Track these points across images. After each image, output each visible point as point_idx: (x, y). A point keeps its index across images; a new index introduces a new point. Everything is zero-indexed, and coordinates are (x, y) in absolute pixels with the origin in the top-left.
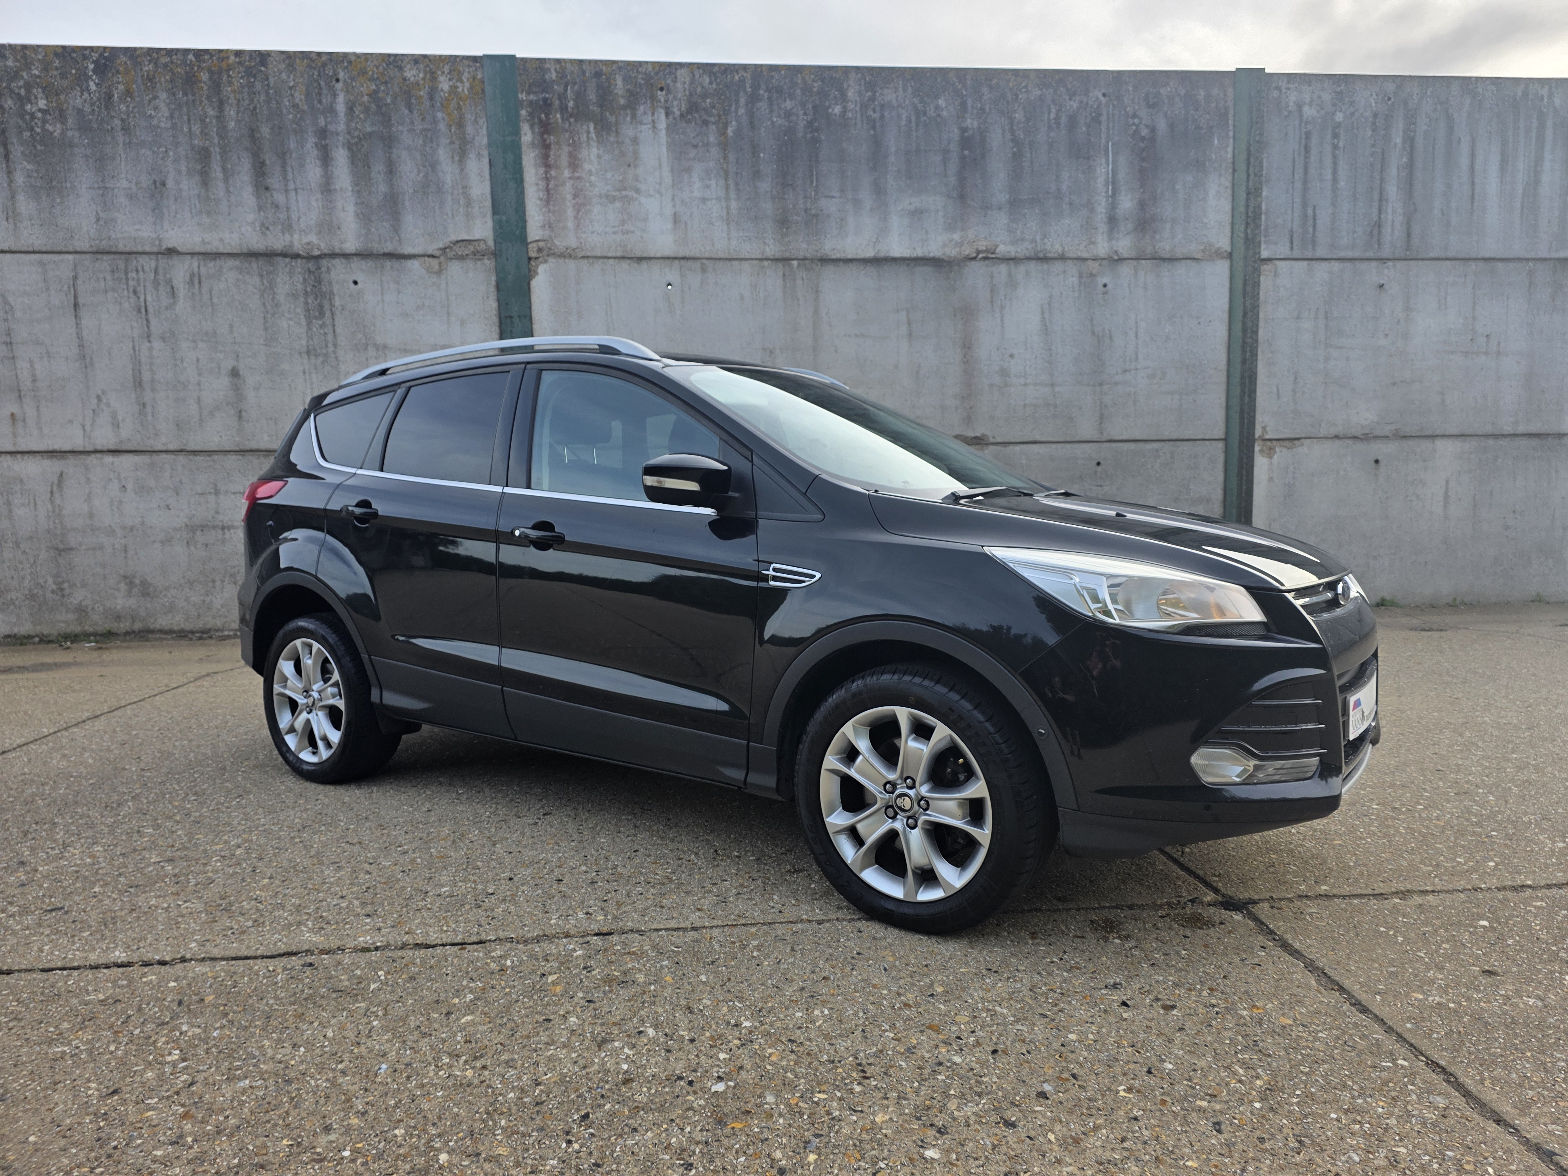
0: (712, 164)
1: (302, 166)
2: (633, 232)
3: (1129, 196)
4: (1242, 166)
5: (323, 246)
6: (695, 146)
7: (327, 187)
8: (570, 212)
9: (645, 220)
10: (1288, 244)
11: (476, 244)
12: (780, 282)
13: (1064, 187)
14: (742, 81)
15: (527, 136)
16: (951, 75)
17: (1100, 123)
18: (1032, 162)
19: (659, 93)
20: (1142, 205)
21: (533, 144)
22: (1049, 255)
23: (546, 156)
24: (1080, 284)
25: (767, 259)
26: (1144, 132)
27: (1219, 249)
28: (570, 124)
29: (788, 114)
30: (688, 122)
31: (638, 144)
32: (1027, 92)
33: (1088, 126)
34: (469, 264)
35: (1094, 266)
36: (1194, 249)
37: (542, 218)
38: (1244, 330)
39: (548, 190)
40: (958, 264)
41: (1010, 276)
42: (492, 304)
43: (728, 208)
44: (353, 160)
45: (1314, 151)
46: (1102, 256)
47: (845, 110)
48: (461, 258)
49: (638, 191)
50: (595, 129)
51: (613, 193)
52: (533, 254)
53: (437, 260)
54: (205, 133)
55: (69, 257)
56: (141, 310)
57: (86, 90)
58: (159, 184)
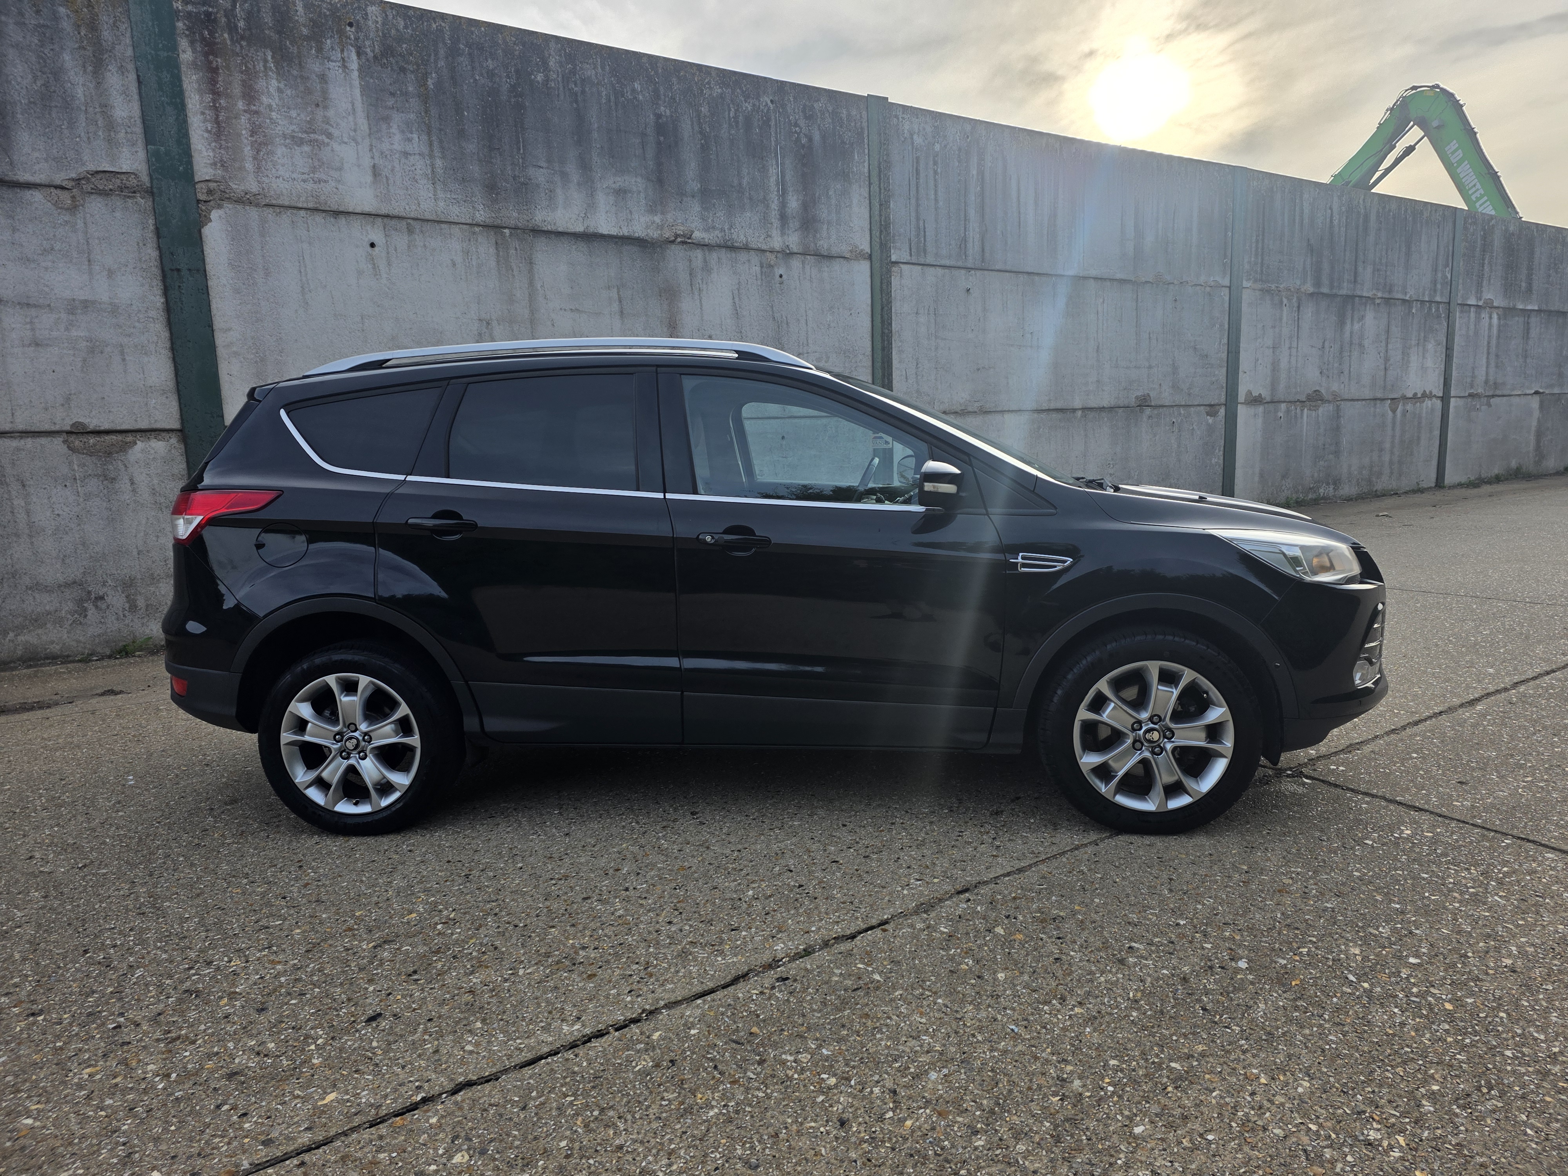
0: (412, 116)
2: (325, 181)
3: (795, 197)
4: (875, 180)
6: (393, 94)
8: (248, 151)
9: (340, 169)
10: (908, 251)
12: (492, 250)
13: (744, 182)
14: (440, 30)
15: (186, 54)
16: (644, 60)
17: (770, 126)
18: (717, 156)
19: (348, 28)
20: (805, 207)
21: (194, 65)
22: (735, 244)
23: (213, 82)
24: (762, 272)
25: (478, 225)
26: (804, 141)
27: (862, 250)
28: (241, 47)
29: (491, 74)
30: (383, 66)
31: (326, 83)
32: (710, 88)
33: (761, 128)
34: (116, 201)
35: (771, 257)
36: (844, 249)
37: (211, 154)
38: (883, 322)
39: (217, 122)
40: (661, 247)
41: (705, 261)
42: (151, 253)
43: (433, 166)
45: (922, 175)
46: (778, 249)
47: (547, 80)
48: (105, 193)
49: (330, 136)
50: (273, 57)
51: (300, 135)
52: (202, 197)
53: (69, 193)
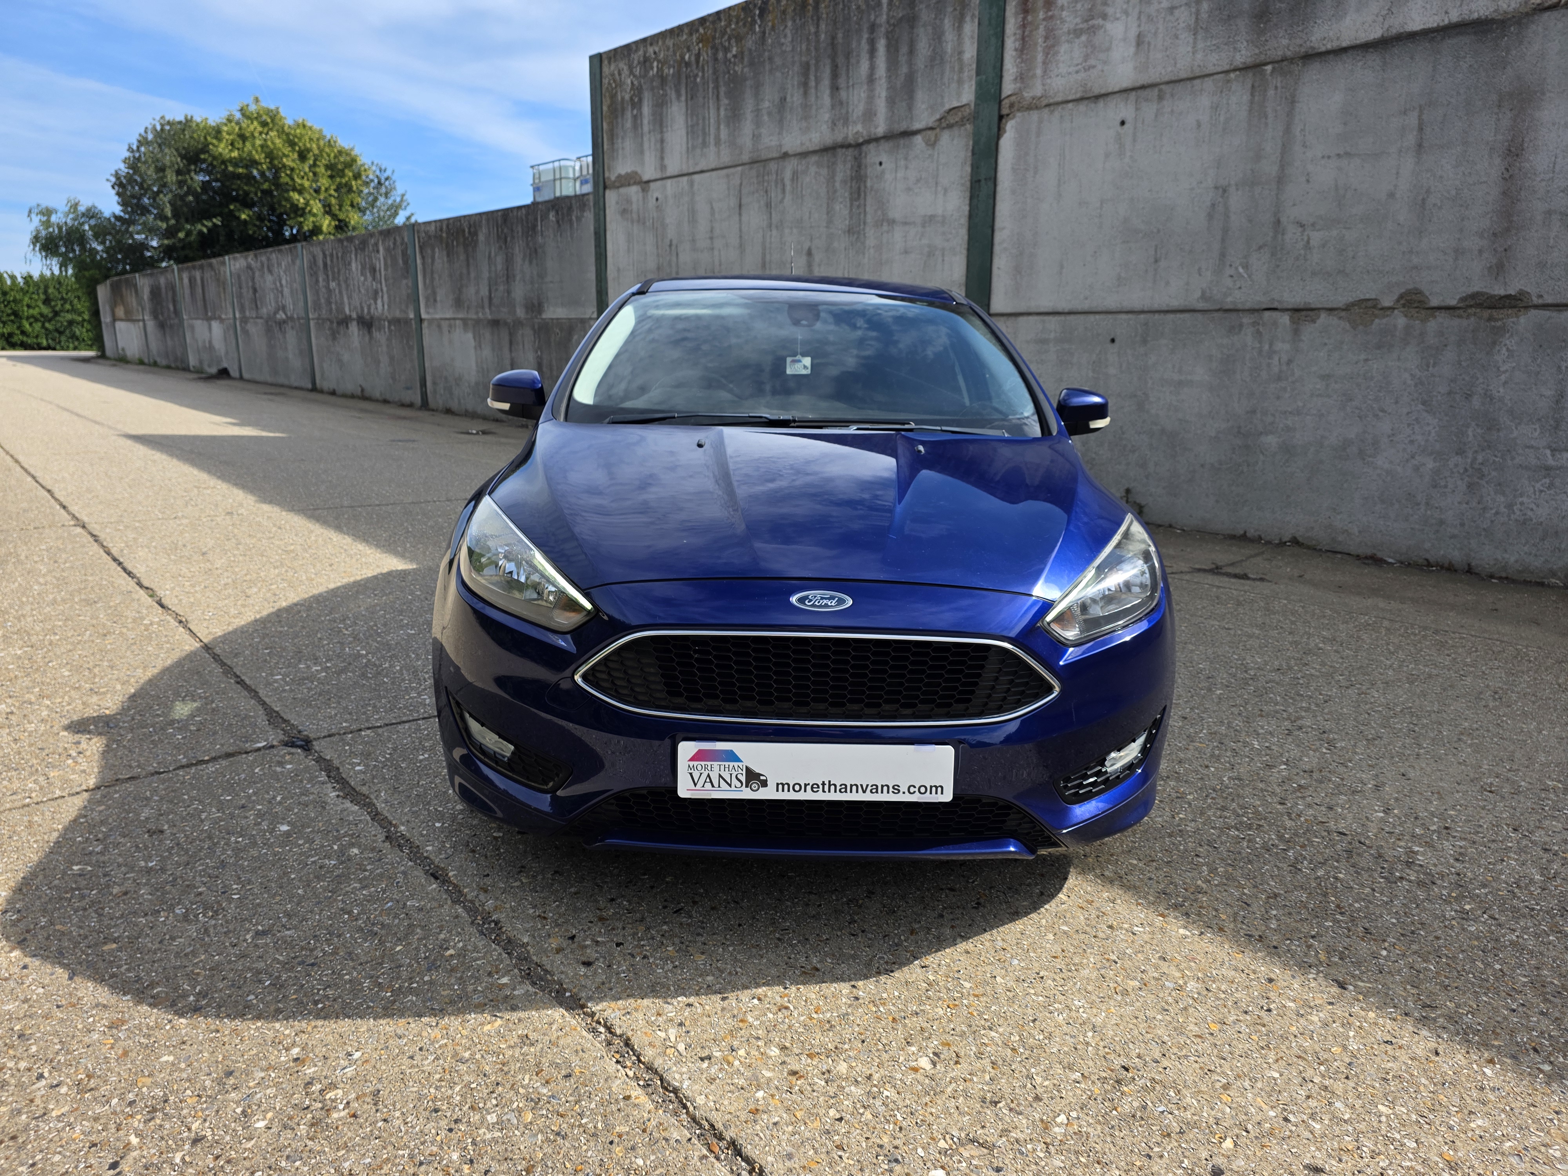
1: (858, 62)
5: (865, 133)
7: (871, 79)
8: (1040, 57)
9: (1108, 49)
11: (963, 109)
12: (1246, 98)
23: (1025, 2)
25: (1234, 70)
37: (1016, 69)
39: (1023, 38)
42: (968, 169)
43: (1198, 13)
44: (888, 47)
48: (950, 126)
49: (1105, 17)
51: (1081, 26)
52: (1005, 111)
53: (934, 132)
54: (808, 50)
55: (740, 168)
56: (768, 205)
57: (754, 32)
58: (783, 100)
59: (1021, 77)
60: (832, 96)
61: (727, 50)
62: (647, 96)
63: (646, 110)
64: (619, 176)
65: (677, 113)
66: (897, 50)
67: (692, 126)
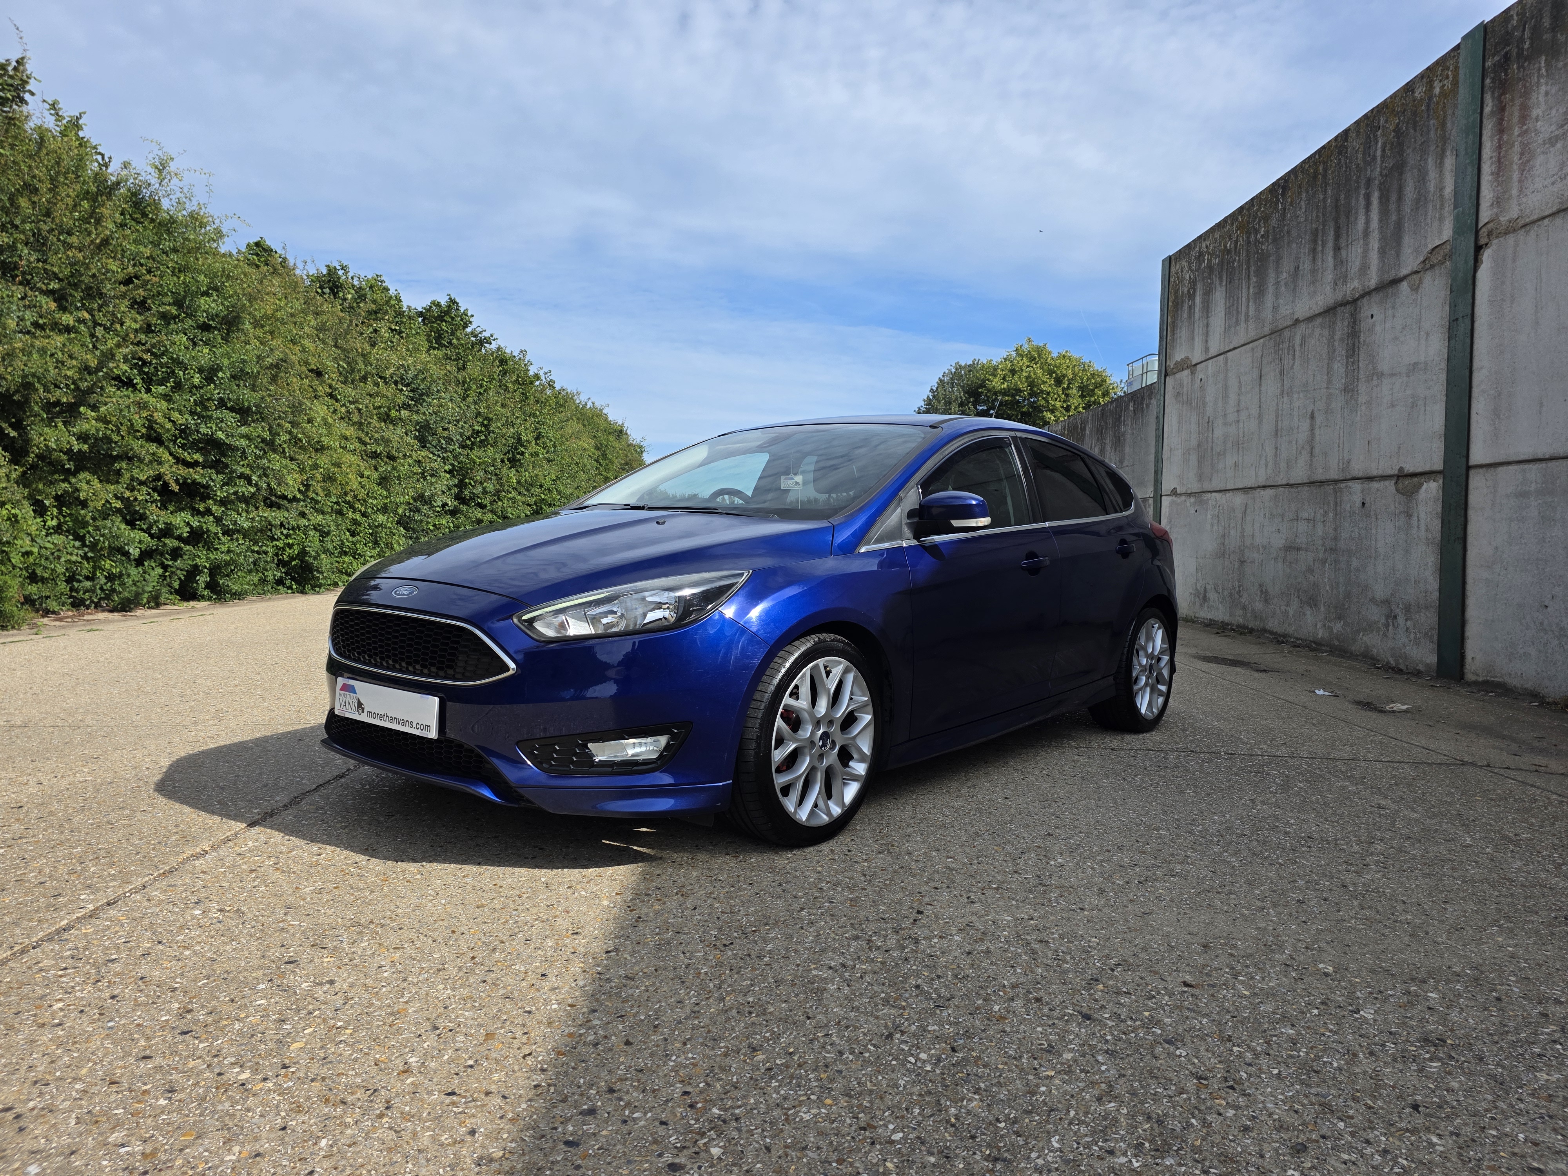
1: (1356, 219)
5: (1360, 288)
7: (1366, 234)
8: (1516, 176)
11: (1444, 247)
15: (1489, 106)
21: (1492, 113)
23: (1501, 121)
28: (1524, 70)
34: (1437, 270)
37: (1492, 195)
39: (1499, 160)
42: (1447, 308)
44: (1380, 198)
48: (1433, 266)
50: (1546, 60)
51: (1556, 133)
52: (1483, 241)
53: (1419, 275)
54: (1318, 216)
55: (1262, 340)
56: (1282, 373)
57: (1277, 211)
58: (1297, 268)
59: (1498, 202)
60: (1335, 257)
61: (1257, 231)
62: (1199, 286)
63: (1198, 300)
64: (1177, 363)
65: (1219, 297)
66: (1388, 200)
67: (1229, 307)
